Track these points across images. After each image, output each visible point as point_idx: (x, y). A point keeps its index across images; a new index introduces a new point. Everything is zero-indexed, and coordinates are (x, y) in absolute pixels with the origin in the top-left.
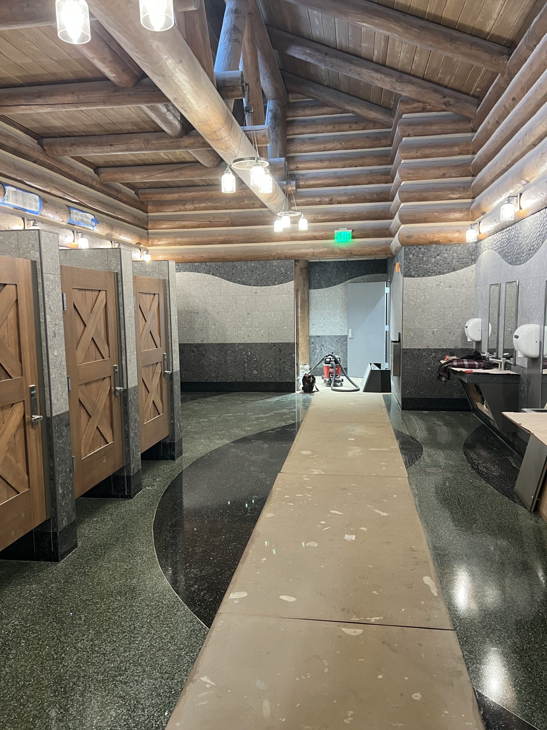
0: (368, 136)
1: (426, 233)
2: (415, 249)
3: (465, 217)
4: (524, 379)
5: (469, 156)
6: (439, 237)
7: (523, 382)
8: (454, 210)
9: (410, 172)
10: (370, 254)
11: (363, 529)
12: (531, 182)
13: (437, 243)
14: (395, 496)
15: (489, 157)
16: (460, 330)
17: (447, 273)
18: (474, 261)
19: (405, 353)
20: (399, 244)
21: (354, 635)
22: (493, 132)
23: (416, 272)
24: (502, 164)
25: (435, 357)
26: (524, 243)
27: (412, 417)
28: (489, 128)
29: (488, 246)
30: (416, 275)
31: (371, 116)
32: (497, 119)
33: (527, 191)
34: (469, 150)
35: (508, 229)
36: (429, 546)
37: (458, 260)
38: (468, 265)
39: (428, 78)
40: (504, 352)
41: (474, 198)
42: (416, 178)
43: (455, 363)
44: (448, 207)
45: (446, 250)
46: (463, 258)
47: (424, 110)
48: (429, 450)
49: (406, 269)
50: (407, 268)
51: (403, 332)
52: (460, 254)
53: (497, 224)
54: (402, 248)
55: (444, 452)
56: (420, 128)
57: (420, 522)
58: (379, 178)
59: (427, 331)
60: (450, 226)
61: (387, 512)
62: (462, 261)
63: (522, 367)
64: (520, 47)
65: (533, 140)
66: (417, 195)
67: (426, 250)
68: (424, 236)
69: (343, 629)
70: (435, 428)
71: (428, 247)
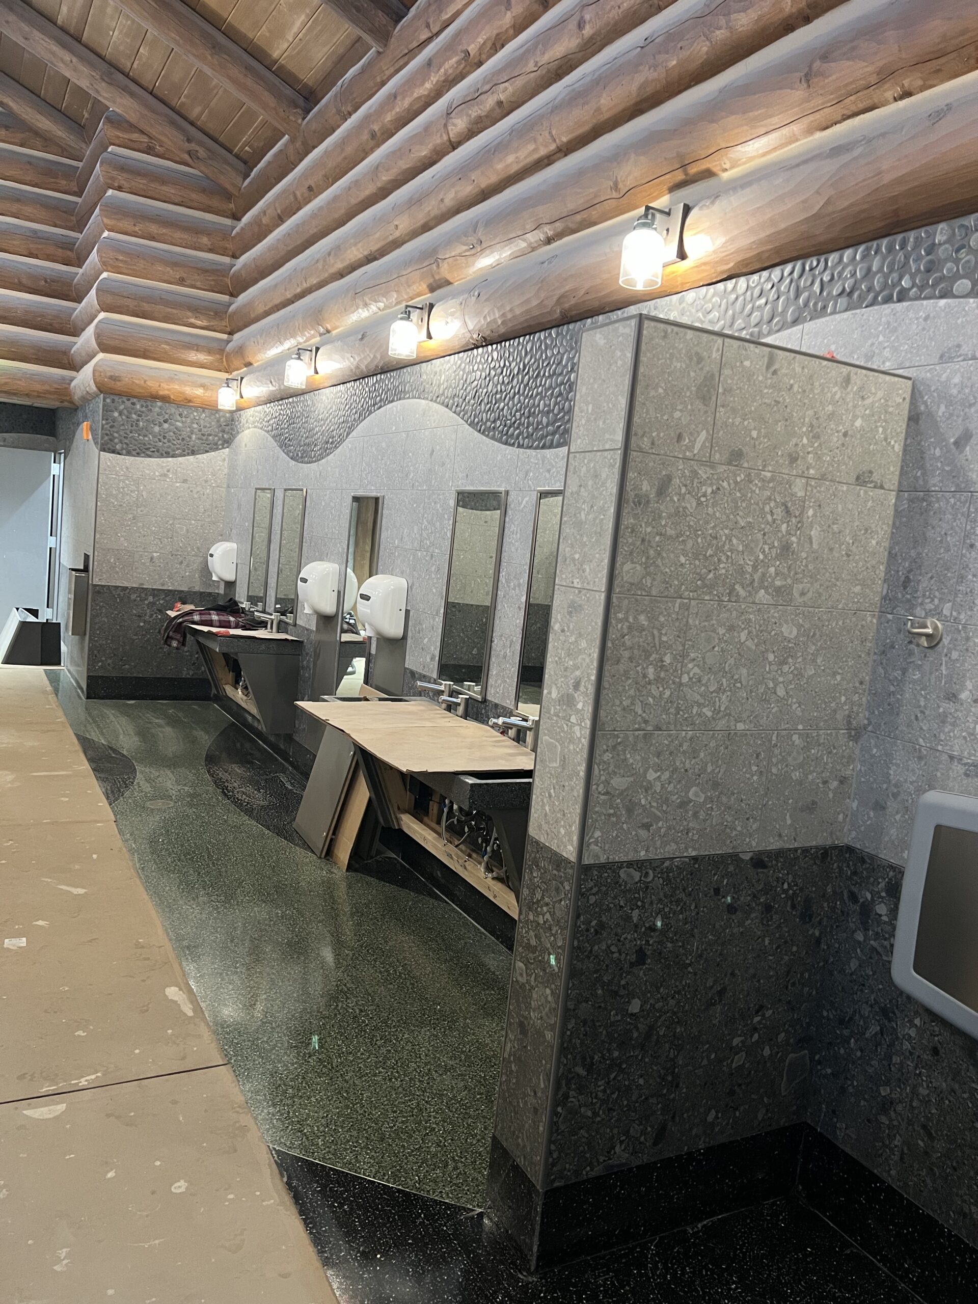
0: (30, 162)
1: (146, 378)
2: (123, 402)
3: (216, 364)
4: (309, 648)
5: (227, 260)
6: (168, 390)
7: (307, 654)
8: (197, 348)
9: (121, 258)
10: (27, 395)
11: (40, 923)
12: (334, 332)
13: (165, 399)
14: (95, 856)
15: (264, 271)
16: (201, 559)
17: (181, 456)
18: (227, 443)
19: (99, 592)
20: (94, 388)
21: (51, 1116)
22: (271, 232)
23: (125, 446)
24: (286, 290)
25: (153, 604)
26: (317, 429)
27: (108, 712)
28: (264, 222)
29: (254, 422)
30: (124, 452)
31: (40, 125)
32: (279, 211)
33: (328, 347)
34: (226, 248)
35: (291, 400)
36: (168, 934)
37: (200, 436)
38: (217, 449)
39: (159, 94)
40: (276, 604)
41: (231, 333)
42: (131, 272)
43: (196, 618)
44: (187, 339)
45: (180, 415)
46: (210, 435)
47: (149, 151)
48: (147, 770)
49: (106, 438)
50: (107, 435)
51: (96, 553)
52: (205, 427)
53: (274, 389)
54: (98, 396)
55: (173, 773)
56: (141, 183)
57: (146, 897)
58: (51, 250)
59: (141, 556)
60: (189, 375)
61: (83, 887)
62: (207, 440)
63: (307, 630)
64: (326, 106)
65: (339, 266)
66: (131, 304)
67: (144, 409)
68: (142, 382)
69: (25, 1112)
70: (153, 731)
71: (149, 403)
